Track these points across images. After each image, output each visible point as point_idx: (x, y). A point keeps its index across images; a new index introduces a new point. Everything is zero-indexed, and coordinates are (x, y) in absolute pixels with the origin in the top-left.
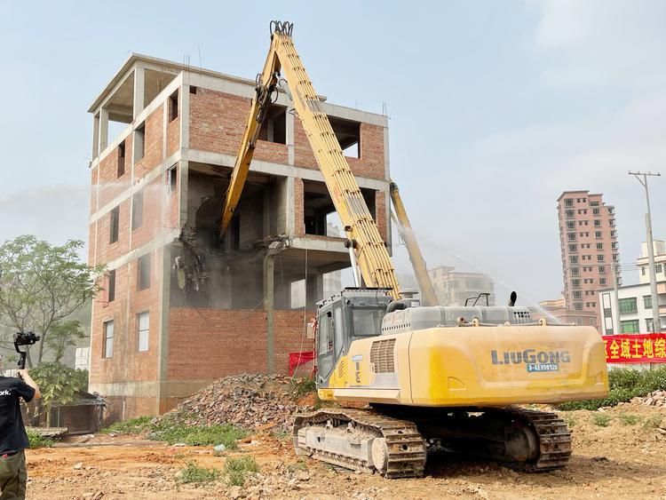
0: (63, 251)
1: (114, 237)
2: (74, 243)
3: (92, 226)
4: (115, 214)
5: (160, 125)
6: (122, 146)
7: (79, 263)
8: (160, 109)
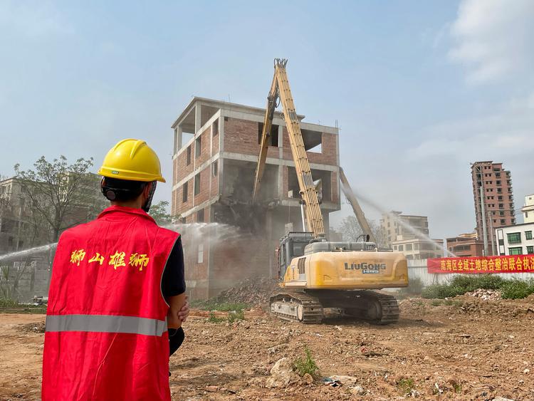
0: (157, 207)
1: (185, 200)
2: (163, 203)
3: (173, 192)
4: (186, 185)
5: (209, 138)
6: (189, 148)
7: (166, 214)
8: (209, 128)
